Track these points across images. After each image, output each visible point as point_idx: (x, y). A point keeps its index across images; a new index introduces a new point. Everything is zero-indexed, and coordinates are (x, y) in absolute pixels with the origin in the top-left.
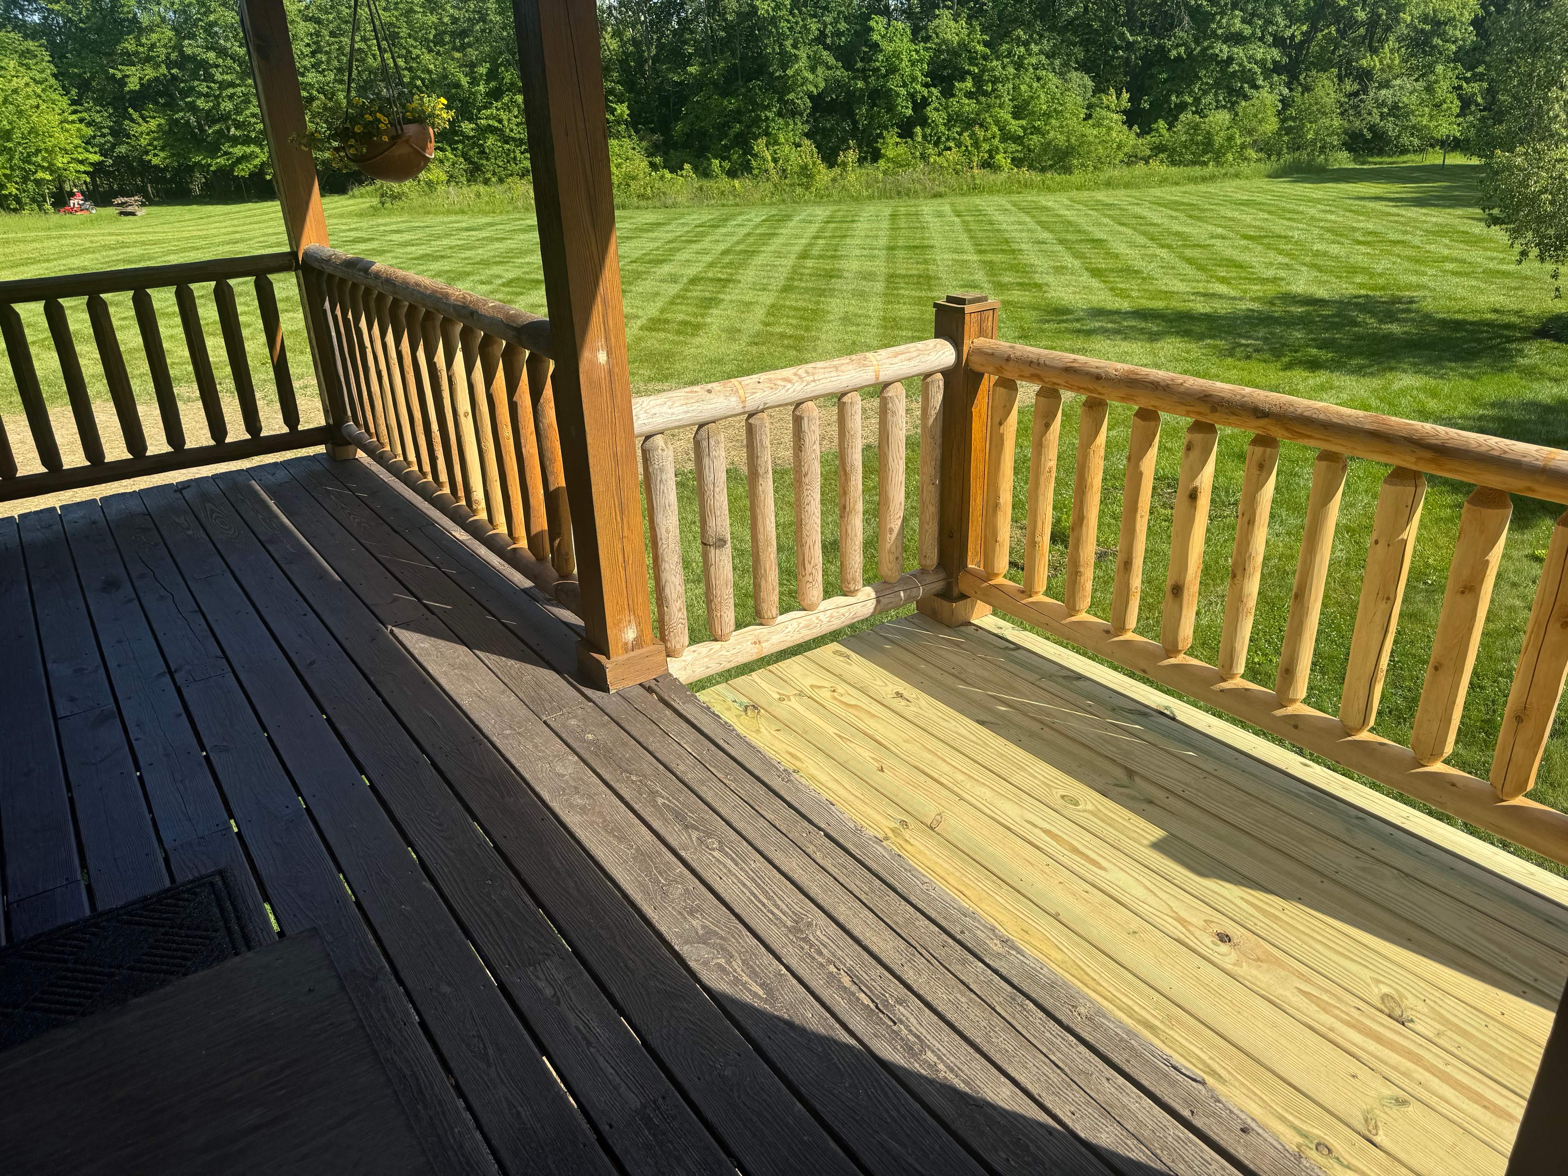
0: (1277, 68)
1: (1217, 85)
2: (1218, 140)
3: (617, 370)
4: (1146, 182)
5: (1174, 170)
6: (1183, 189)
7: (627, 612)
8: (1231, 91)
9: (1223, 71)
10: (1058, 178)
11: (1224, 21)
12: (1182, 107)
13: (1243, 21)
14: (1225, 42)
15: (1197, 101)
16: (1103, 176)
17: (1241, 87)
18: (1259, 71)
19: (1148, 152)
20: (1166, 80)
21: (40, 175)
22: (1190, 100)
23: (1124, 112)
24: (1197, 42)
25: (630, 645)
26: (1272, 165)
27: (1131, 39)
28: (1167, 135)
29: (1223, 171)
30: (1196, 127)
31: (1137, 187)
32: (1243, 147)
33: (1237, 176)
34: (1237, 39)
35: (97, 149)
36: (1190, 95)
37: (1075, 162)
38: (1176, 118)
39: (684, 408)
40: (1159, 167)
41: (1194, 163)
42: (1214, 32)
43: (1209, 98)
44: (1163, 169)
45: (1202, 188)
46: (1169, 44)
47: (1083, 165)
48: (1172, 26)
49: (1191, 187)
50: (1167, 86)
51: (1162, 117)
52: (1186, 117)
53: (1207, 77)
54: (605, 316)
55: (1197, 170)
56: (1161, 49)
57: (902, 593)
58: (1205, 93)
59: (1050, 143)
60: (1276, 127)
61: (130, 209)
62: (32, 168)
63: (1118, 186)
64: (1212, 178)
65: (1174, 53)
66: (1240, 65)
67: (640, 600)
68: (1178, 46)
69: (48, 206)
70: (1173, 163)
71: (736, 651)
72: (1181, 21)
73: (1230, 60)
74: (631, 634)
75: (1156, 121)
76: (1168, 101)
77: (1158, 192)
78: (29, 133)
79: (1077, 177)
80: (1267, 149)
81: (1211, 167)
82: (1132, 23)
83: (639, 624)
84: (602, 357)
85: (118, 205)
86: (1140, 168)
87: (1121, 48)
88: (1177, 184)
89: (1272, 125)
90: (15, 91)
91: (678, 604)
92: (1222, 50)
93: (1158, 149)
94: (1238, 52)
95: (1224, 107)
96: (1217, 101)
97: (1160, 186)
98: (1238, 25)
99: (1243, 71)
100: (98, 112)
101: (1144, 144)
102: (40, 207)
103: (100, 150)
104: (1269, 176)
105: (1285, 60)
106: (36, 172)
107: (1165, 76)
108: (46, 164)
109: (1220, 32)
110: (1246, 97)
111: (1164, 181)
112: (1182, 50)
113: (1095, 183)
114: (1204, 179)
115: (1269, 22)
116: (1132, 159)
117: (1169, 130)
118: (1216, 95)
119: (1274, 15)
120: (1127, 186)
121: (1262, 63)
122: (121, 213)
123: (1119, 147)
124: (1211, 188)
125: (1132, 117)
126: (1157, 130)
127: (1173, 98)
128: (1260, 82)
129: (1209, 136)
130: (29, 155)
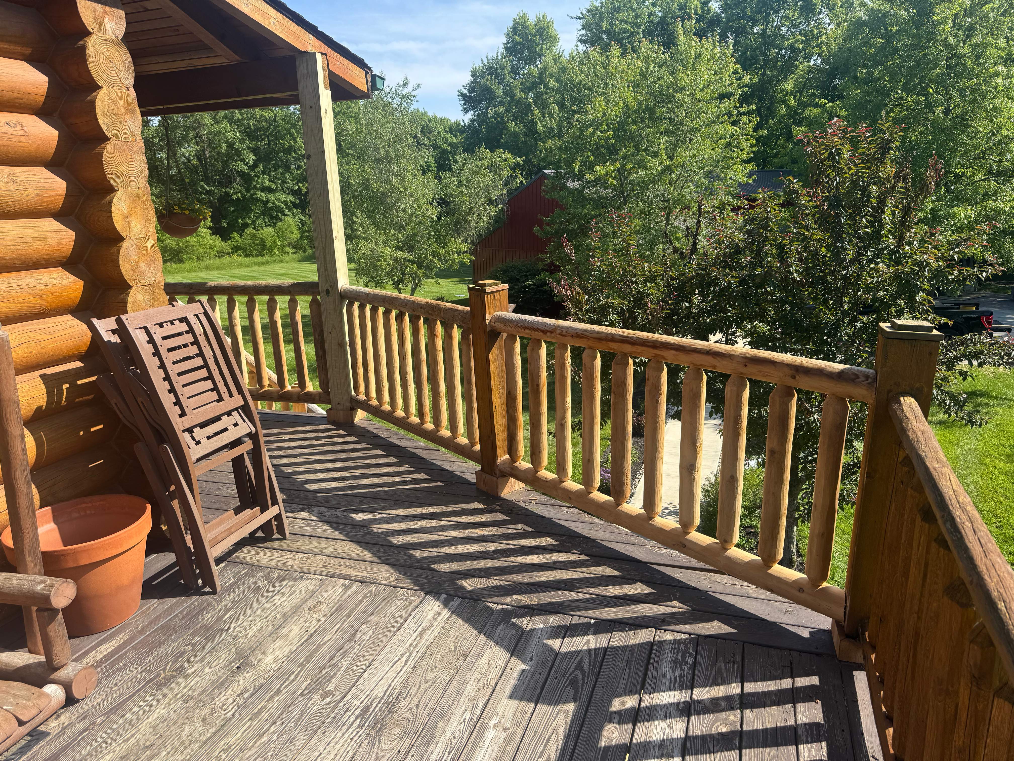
0: (295, 205)
1: (263, 214)
2: (268, 243)
4: (229, 266)
5: (247, 259)
6: (251, 269)
8: (272, 217)
9: (265, 207)
10: (174, 266)
11: (259, 180)
12: (246, 225)
13: (270, 181)
14: (262, 191)
15: (254, 222)
16: (203, 264)
17: (277, 215)
18: (285, 207)
19: (231, 250)
20: (234, 211)
22: (250, 222)
23: (210, 228)
24: (248, 190)
26: (300, 255)
27: (208, 189)
28: (240, 241)
29: (273, 259)
30: (254, 236)
31: (225, 269)
32: (283, 246)
33: (282, 261)
34: (269, 190)
36: (249, 219)
37: (185, 256)
38: (243, 231)
40: (237, 258)
41: (257, 256)
42: (255, 187)
43: (260, 221)
44: (239, 259)
45: (262, 268)
46: (231, 191)
47: (190, 258)
48: (231, 183)
49: (256, 268)
50: (235, 214)
51: (235, 231)
52: (250, 230)
53: (257, 209)
55: (260, 259)
56: (227, 194)
58: (258, 218)
59: (166, 246)
60: (299, 236)
63: (213, 269)
64: (268, 263)
65: (235, 197)
66: (274, 203)
68: (236, 193)
70: (246, 256)
72: (236, 180)
73: (267, 202)
75: (232, 233)
76: (238, 222)
77: (236, 271)
79: (187, 265)
80: (297, 247)
81: (266, 258)
82: (207, 180)
86: (226, 259)
87: (203, 193)
88: (248, 266)
89: (296, 235)
92: (263, 196)
93: (236, 249)
94: (271, 196)
95: (270, 225)
96: (265, 223)
97: (238, 268)
98: (267, 183)
99: (277, 207)
101: (227, 246)
104: (299, 261)
105: (297, 201)
107: (232, 209)
109: (258, 186)
110: (281, 220)
111: (240, 265)
112: (239, 195)
113: (199, 268)
114: (263, 264)
115: (284, 182)
116: (220, 254)
117: (241, 238)
118: (264, 219)
119: (286, 178)
120: (218, 268)
121: (285, 203)
123: (211, 248)
124: (267, 268)
125: (216, 230)
126: (234, 238)
127: (240, 221)
128: (287, 212)
129: (263, 241)
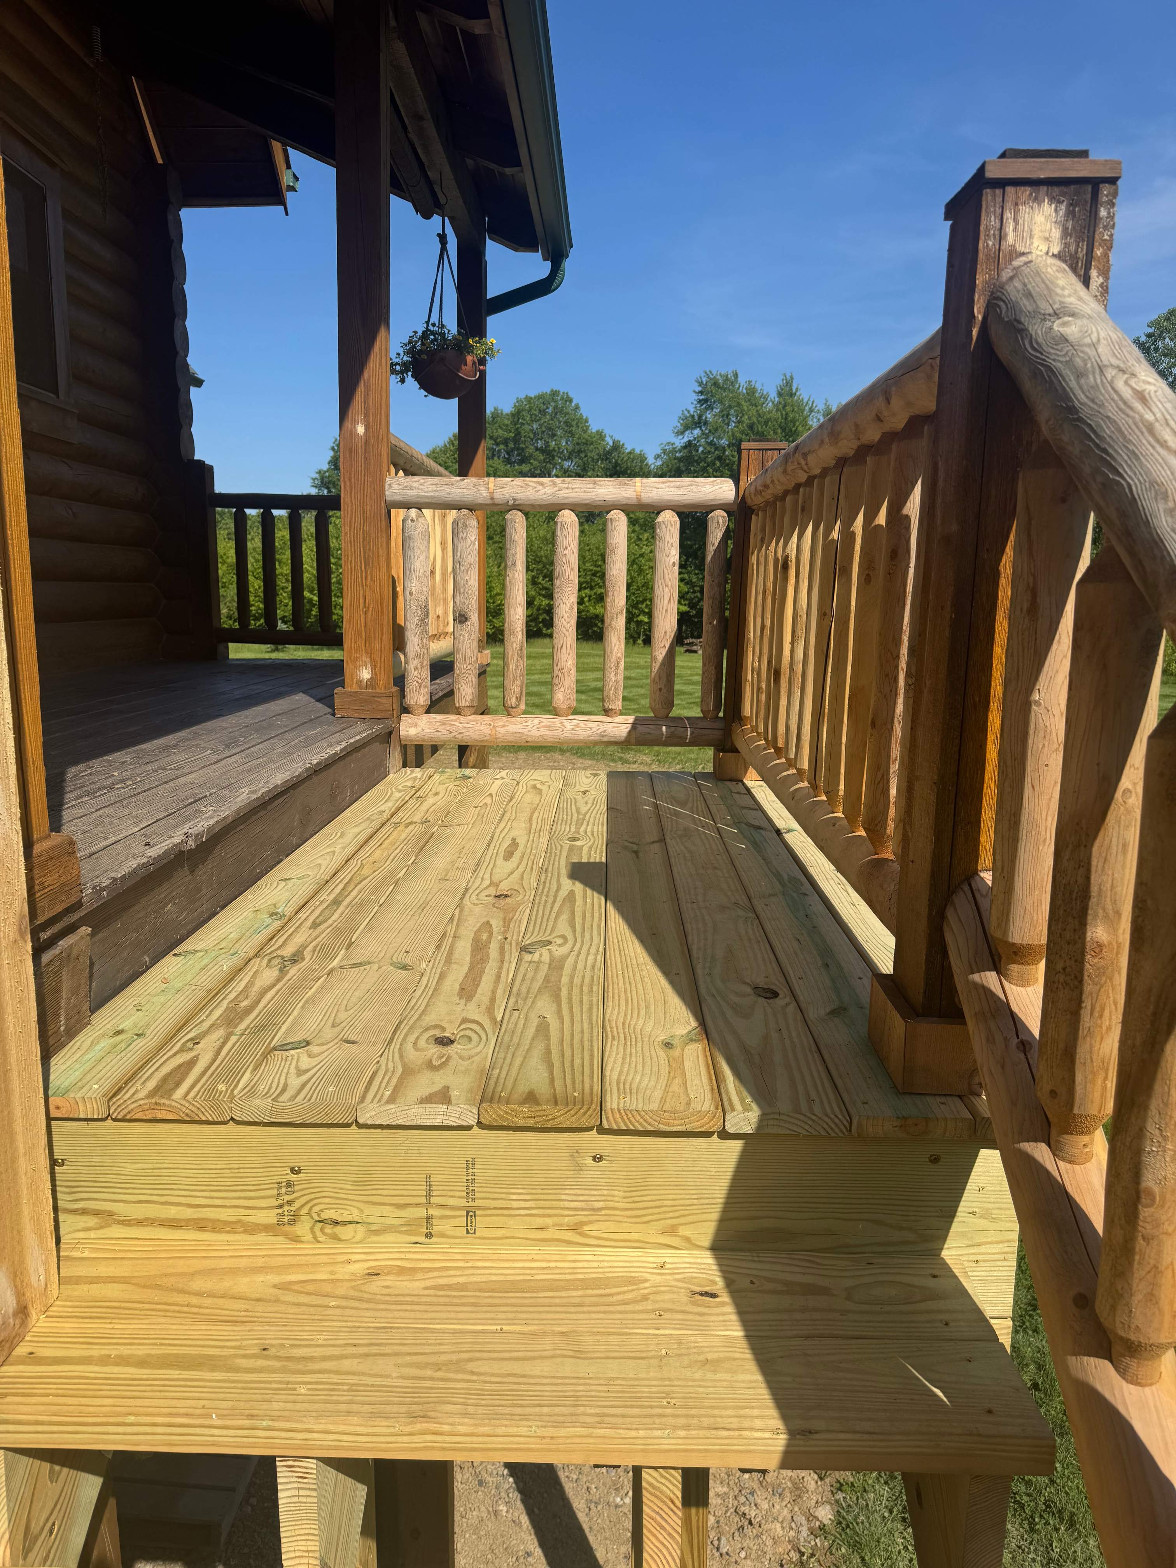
3: (372, 441)
7: (364, 652)
21: (641, 618)
25: (364, 684)
35: (687, 602)
39: (434, 488)
54: (366, 396)
57: (664, 728)
61: (694, 648)
62: (637, 612)
67: (377, 646)
69: (640, 641)
71: (469, 725)
74: (365, 674)
78: (643, 586)
83: (373, 668)
84: (361, 429)
85: (687, 644)
90: (642, 555)
91: (415, 662)
100: (696, 574)
102: (634, 642)
103: (689, 604)
106: (638, 616)
108: (647, 610)
122: (687, 651)
130: (637, 603)
